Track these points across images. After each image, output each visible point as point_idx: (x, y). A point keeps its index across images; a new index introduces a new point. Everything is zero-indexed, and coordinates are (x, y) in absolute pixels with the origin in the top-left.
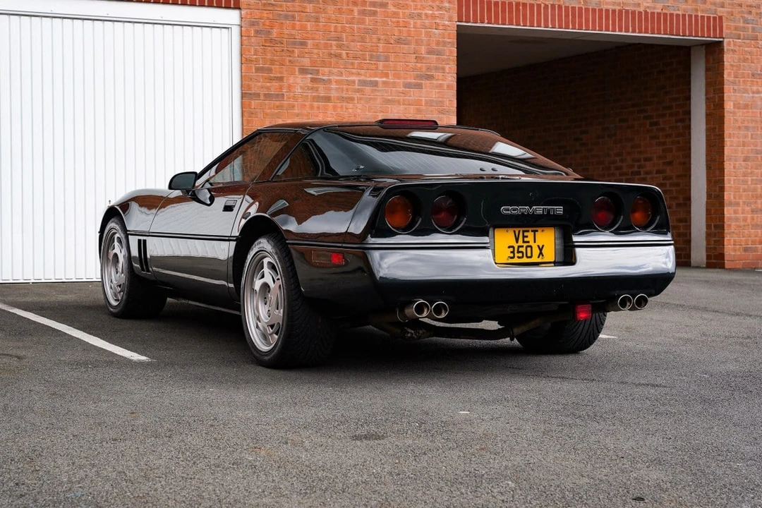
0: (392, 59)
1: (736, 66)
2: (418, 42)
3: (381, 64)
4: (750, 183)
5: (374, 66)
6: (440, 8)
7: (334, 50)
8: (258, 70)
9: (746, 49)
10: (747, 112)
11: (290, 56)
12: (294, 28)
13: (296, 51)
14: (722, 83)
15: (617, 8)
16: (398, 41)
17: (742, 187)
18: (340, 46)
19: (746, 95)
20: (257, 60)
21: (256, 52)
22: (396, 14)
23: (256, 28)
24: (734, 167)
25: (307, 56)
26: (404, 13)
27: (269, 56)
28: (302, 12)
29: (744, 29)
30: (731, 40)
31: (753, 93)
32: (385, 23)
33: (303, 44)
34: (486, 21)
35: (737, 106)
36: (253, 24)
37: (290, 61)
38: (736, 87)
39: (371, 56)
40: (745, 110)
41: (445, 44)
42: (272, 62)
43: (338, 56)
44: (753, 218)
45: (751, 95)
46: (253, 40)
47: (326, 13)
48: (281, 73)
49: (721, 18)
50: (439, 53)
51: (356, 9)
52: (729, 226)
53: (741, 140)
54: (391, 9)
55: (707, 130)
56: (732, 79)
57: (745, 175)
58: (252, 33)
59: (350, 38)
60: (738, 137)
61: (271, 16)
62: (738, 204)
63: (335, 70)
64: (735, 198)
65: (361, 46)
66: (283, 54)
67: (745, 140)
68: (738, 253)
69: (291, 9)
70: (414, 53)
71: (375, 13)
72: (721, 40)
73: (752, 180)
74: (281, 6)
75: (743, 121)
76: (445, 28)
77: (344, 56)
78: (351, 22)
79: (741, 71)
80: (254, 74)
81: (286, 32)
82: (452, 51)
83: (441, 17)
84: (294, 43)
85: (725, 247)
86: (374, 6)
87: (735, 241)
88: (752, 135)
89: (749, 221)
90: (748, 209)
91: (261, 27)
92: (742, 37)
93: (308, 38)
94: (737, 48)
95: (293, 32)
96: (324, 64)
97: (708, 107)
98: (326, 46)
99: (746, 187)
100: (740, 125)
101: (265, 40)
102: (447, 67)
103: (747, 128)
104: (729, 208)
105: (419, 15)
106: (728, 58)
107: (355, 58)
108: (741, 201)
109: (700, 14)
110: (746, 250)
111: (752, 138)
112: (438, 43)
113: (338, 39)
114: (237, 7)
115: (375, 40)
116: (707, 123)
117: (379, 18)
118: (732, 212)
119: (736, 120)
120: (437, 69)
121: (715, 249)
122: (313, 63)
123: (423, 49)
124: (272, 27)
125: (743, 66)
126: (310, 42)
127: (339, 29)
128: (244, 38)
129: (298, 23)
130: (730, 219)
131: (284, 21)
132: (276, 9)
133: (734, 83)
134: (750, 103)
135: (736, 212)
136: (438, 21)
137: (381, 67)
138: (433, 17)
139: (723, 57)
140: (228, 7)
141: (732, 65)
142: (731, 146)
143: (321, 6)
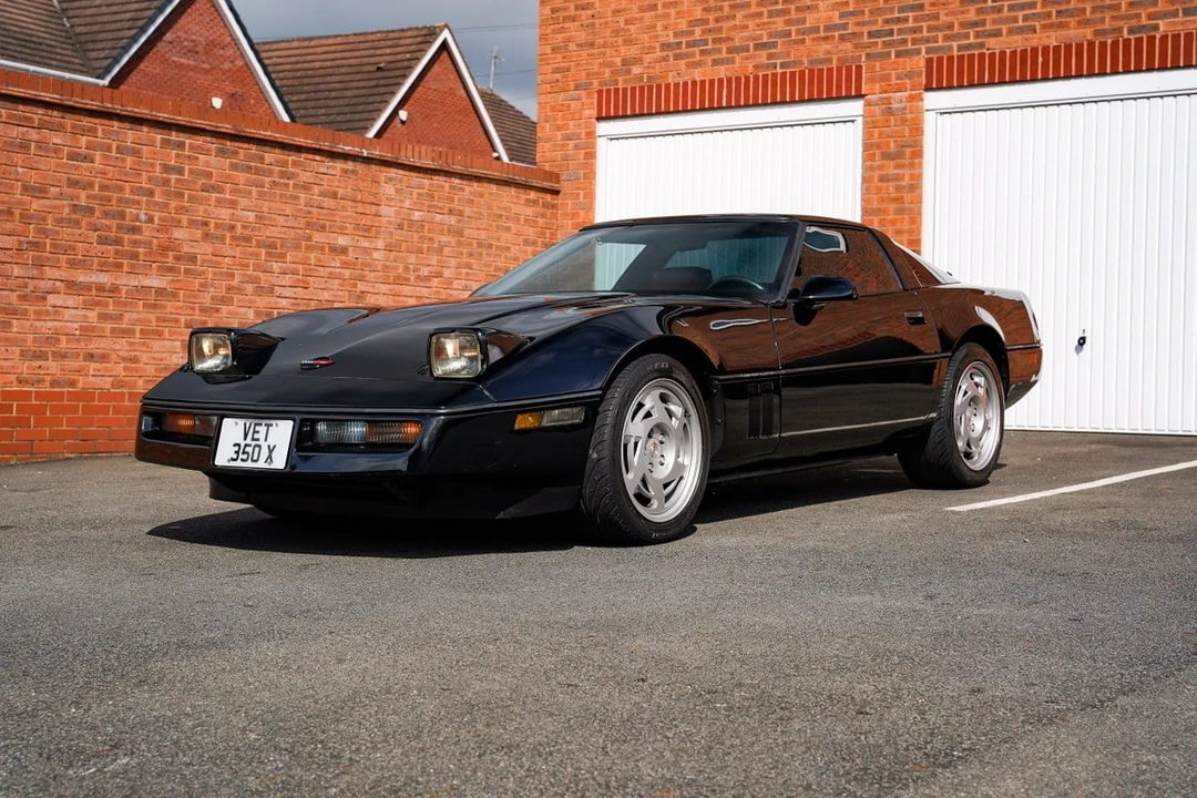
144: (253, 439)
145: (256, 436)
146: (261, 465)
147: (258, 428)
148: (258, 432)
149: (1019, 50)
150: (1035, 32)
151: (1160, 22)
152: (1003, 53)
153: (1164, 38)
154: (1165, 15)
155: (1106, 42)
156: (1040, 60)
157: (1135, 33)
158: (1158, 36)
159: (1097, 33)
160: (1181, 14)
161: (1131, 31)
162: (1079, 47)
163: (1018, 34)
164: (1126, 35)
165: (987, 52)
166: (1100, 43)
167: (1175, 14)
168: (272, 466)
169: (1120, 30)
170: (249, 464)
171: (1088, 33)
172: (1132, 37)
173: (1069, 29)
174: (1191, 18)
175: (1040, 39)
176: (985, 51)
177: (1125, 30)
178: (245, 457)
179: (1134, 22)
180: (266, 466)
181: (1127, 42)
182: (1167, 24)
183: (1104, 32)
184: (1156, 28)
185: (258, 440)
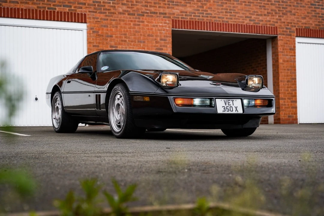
0: (146, 42)
1: (283, 46)
2: (157, 36)
3: (142, 44)
4: (290, 91)
5: (139, 45)
6: (165, 23)
7: (124, 39)
8: (94, 46)
9: (287, 39)
10: (288, 63)
11: (106, 41)
12: (107, 30)
13: (109, 39)
14: (278, 52)
15: (235, 23)
16: (149, 35)
17: (287, 92)
18: (125, 37)
19: (287, 57)
20: (93, 43)
21: (93, 39)
22: (147, 25)
23: (93, 30)
24: (284, 85)
25: (113, 41)
26: (151, 25)
27: (98, 41)
28: (111, 24)
29: (286, 32)
30: (281, 36)
31: (290, 56)
32: (143, 28)
33: (111, 36)
34: (183, 28)
35: (284, 61)
36: (91, 29)
37: (106, 43)
38: (283, 54)
39: (138, 41)
40: (287, 63)
41: (167, 37)
42: (99, 43)
43: (125, 41)
44: (291, 105)
45: (289, 57)
46: (92, 35)
47: (120, 25)
48: (103, 47)
49: (276, 27)
50: (165, 40)
51: (132, 23)
52: (282, 107)
53: (286, 74)
54: (146, 23)
55: (273, 71)
56: (282, 50)
57: (288, 87)
58: (91, 32)
59: (130, 34)
60: (285, 73)
61: (99, 26)
62: (285, 99)
63: (124, 46)
64: (284, 96)
65: (134, 37)
66: (104, 40)
67: (288, 74)
68: (286, 118)
69: (106, 23)
70: (155, 40)
71: (139, 25)
72: (277, 36)
73: (291, 90)
74: (102, 22)
75: (286, 67)
76: (167, 30)
77: (128, 41)
78: (130, 28)
79: (285, 48)
80: (92, 48)
81: (105, 32)
82: (170, 40)
83: (166, 26)
84: (108, 36)
85: (281, 115)
86: (139, 22)
87: (284, 113)
88: (290, 72)
89: (290, 105)
90: (289, 101)
91: (95, 30)
92: (285, 34)
93: (113, 34)
94: (283, 39)
95: (107, 32)
96: (120, 44)
97: (273, 62)
98: (120, 37)
99: (288, 92)
100: (285, 68)
101: (97, 35)
102: (168, 45)
103: (288, 70)
104: (282, 100)
105: (157, 26)
106: (280, 43)
107: (132, 42)
108: (286, 98)
109: (268, 26)
110: (289, 117)
111: (290, 73)
112: (164, 36)
113: (125, 35)
114: (85, 22)
115: (139, 35)
116: (273, 68)
117: (141, 26)
118: (283, 102)
119: (284, 67)
120: (164, 46)
121: (277, 116)
122: (116, 44)
123: (159, 39)
124: (99, 30)
125: (286, 46)
126: (114, 36)
127: (125, 31)
128: (88, 34)
129: (109, 28)
130: (282, 104)
131: (104, 28)
132: (101, 23)
133: (282, 52)
134: (289, 60)
135: (284, 102)
136: (164, 28)
137: (142, 46)
138: (162, 26)
139: (278, 42)
140: (82, 22)
141: (281, 46)
142: (282, 76)
143: (118, 22)
144: (229, 105)
145: (229, 104)
146: (234, 112)
147: (229, 102)
148: (230, 103)
149: (13, 8)
150: (18, 3)
151: (56, 7)
152: (8, 8)
153: (58, 12)
154: (58, 6)
155: (41, 11)
156: (20, 12)
157: (49, 9)
158: (56, 11)
159: (38, 7)
160: (62, 6)
161: (48, 8)
162: (33, 10)
163: (13, 3)
164: (47, 10)
165: (2, 7)
166: (39, 10)
167: (61, 6)
168: (238, 113)
169: (45, 8)
170: (230, 112)
171: (35, 7)
172: (49, 10)
173: (30, 5)
174: (65, 8)
175: (20, 6)
176: (1, 6)
177: (47, 8)
178: (228, 110)
179: (49, 6)
180: (236, 112)
181: (47, 11)
182: (58, 8)
183: (40, 7)
184: (55, 9)
185: (231, 105)
